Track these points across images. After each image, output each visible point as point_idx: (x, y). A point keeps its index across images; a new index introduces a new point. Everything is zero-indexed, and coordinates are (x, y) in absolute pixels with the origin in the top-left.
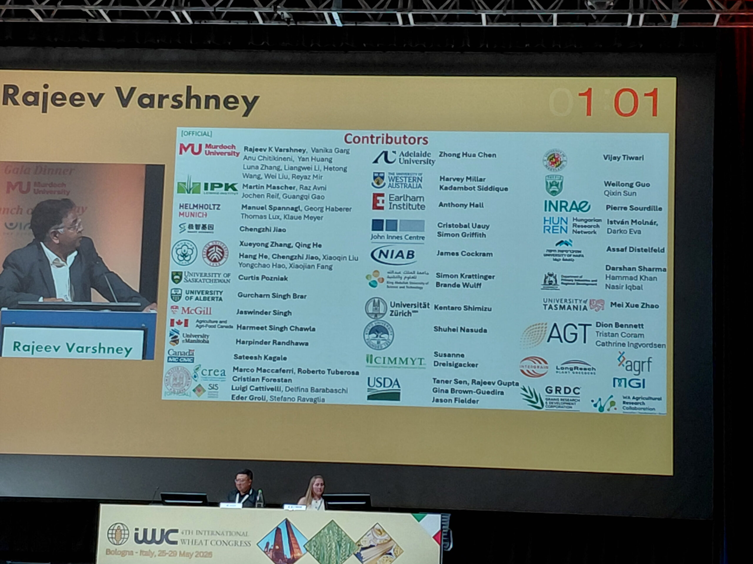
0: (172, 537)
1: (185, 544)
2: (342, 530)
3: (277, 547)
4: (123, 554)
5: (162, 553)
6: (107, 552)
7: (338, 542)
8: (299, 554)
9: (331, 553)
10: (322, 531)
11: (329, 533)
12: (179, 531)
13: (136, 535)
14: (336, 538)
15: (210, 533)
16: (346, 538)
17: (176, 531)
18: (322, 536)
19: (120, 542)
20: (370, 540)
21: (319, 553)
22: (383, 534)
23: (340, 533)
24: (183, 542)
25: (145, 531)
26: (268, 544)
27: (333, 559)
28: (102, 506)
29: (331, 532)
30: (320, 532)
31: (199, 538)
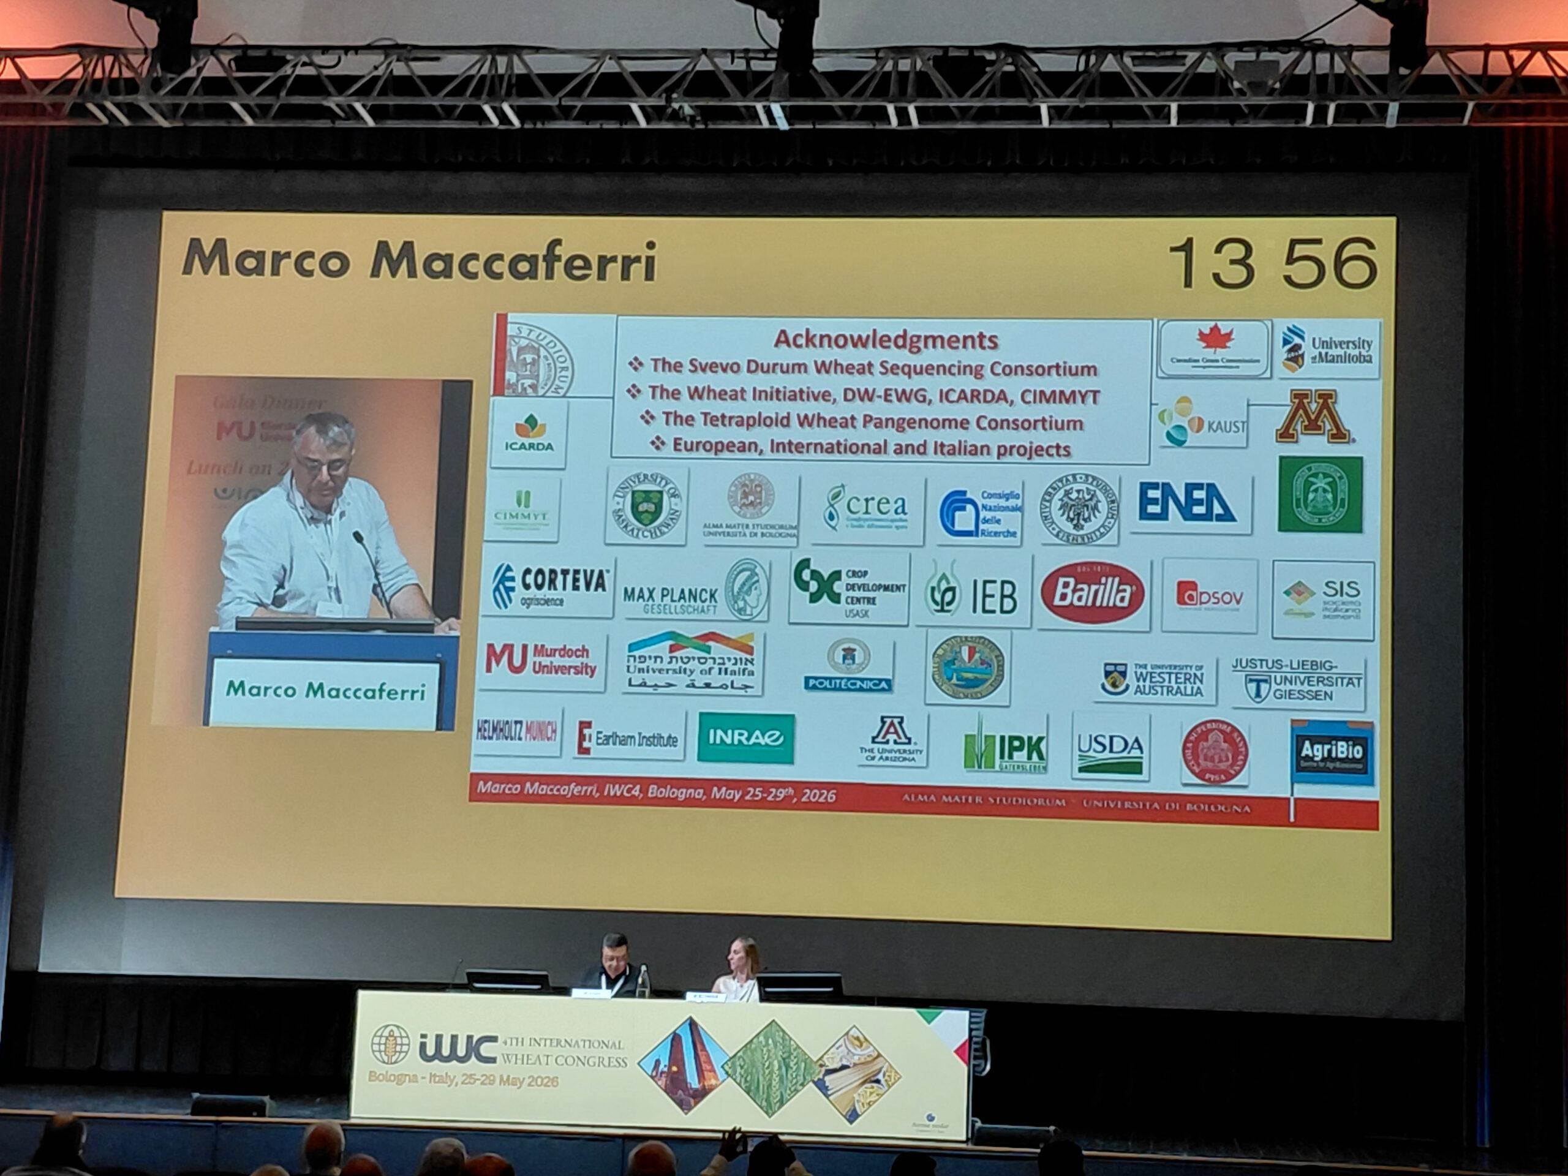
0: (486, 1049)
1: (510, 1062)
2: (791, 1039)
3: (674, 1069)
4: (399, 1079)
5: (470, 1078)
6: (370, 1076)
7: (784, 1059)
8: (713, 1082)
9: (770, 1080)
10: (755, 1041)
11: (767, 1044)
12: (499, 1039)
13: (423, 1046)
14: (781, 1053)
15: (555, 1043)
16: (798, 1054)
17: (493, 1039)
18: (755, 1049)
19: (394, 1059)
20: (841, 1055)
21: (749, 1078)
22: (865, 1045)
23: (788, 1043)
24: (507, 1058)
25: (439, 1038)
26: (658, 1062)
27: (774, 1089)
28: (362, 994)
29: (770, 1041)
30: (751, 1041)
31: (535, 1051)
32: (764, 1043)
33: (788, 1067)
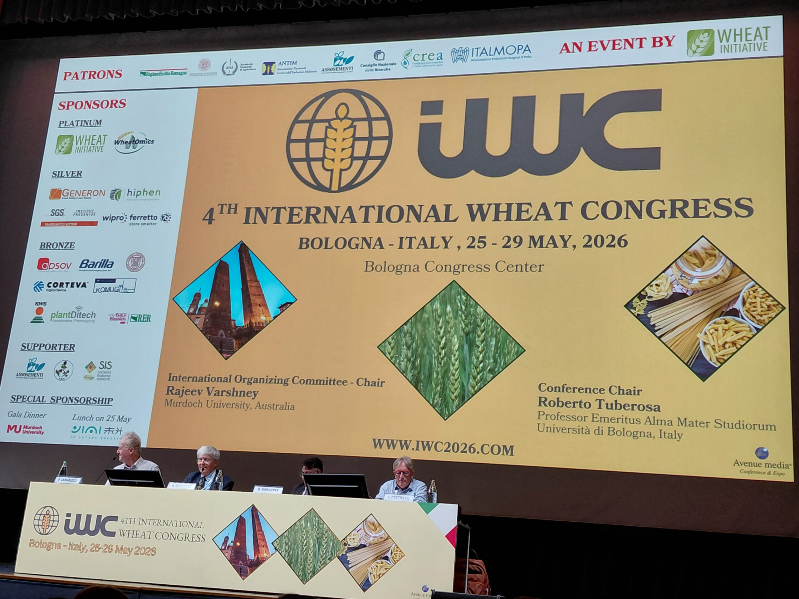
0: (109, 526)
1: (124, 536)
2: (324, 523)
3: (238, 544)
4: (49, 546)
5: (96, 548)
6: (30, 543)
7: (318, 539)
8: (265, 555)
9: (307, 554)
10: (298, 523)
11: (306, 527)
12: (119, 519)
13: (67, 522)
14: (316, 534)
15: (156, 523)
16: (329, 534)
17: (115, 518)
18: (297, 530)
19: (47, 531)
20: (360, 537)
21: (291, 553)
22: (378, 529)
23: (322, 526)
24: (122, 533)
25: (79, 517)
26: (227, 539)
27: (309, 562)
28: (33, 485)
29: (309, 525)
30: (295, 524)
32: (304, 525)
33: (320, 544)
